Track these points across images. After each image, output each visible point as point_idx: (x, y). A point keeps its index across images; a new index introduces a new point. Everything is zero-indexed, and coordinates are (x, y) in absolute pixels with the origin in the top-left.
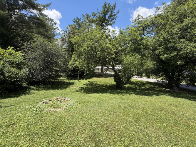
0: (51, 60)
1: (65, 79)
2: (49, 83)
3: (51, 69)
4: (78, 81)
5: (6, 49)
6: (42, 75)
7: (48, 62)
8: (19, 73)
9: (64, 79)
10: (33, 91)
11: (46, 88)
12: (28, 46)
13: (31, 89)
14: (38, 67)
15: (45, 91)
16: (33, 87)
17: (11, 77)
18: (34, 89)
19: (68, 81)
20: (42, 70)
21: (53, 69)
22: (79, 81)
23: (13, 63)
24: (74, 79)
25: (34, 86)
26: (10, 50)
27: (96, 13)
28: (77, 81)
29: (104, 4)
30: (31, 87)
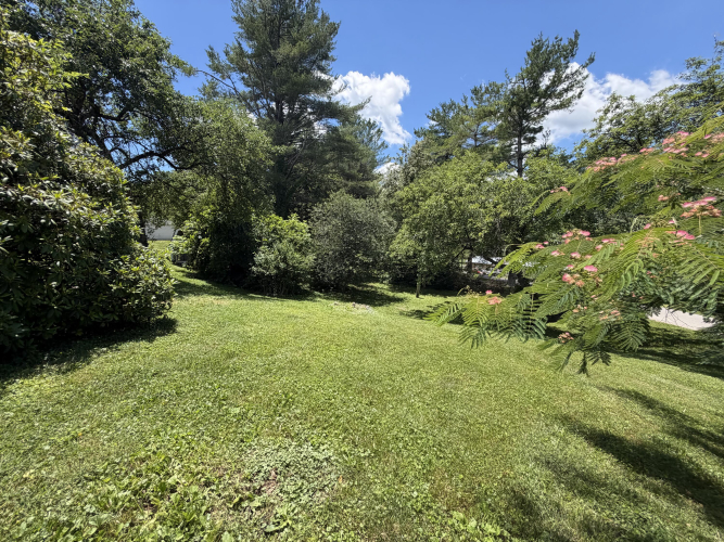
0: (356, 238)
1: (386, 287)
3: (354, 258)
4: (417, 296)
5: (288, 219)
6: (336, 269)
7: (349, 243)
8: (303, 262)
9: (382, 287)
12: (319, 211)
13: (315, 296)
14: (331, 253)
17: (294, 267)
18: (320, 296)
19: (391, 294)
20: (336, 261)
21: (357, 259)
22: (421, 296)
23: (296, 244)
24: (408, 291)
27: (499, 83)
28: (414, 296)
29: (530, 48)
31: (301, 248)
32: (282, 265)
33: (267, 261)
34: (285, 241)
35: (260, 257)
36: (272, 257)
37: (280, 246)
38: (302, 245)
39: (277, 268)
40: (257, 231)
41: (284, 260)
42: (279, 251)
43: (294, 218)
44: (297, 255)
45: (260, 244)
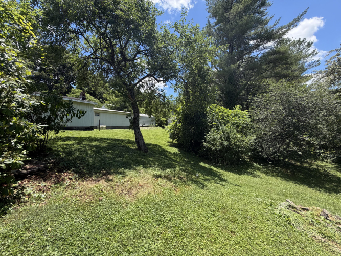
0: (299, 121)
2: (287, 166)
3: (297, 139)
5: (233, 109)
6: (276, 148)
8: (244, 141)
10: (258, 173)
11: (280, 174)
12: (259, 101)
13: (255, 168)
15: (279, 180)
16: (257, 165)
17: (236, 145)
21: (303, 140)
23: (238, 126)
25: (260, 165)
26: (237, 109)
30: (255, 164)
31: (243, 130)
32: (225, 143)
33: (214, 139)
34: (229, 124)
35: (209, 136)
36: (218, 136)
37: (225, 128)
38: (243, 127)
39: (221, 144)
40: (209, 118)
41: (228, 139)
42: (223, 132)
43: (238, 109)
44: (239, 135)
45: (211, 127)
